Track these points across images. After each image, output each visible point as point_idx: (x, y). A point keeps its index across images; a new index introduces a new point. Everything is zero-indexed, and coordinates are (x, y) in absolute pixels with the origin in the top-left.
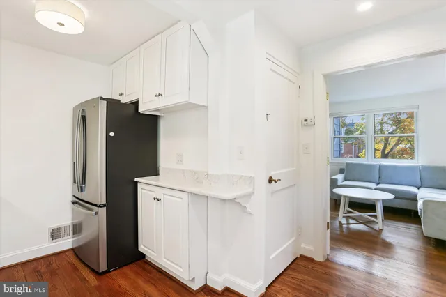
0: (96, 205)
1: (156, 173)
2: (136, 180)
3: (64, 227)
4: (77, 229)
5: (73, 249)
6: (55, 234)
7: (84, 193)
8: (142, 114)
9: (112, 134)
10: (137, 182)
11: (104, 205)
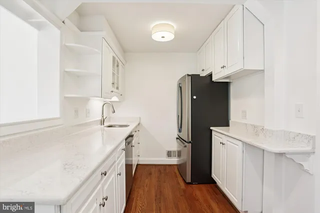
0: (185, 141)
1: (227, 124)
2: (211, 128)
3: (174, 152)
4: (179, 154)
5: (177, 165)
6: (169, 154)
7: (181, 133)
8: (215, 82)
9: (195, 97)
10: (211, 130)
11: (190, 142)
